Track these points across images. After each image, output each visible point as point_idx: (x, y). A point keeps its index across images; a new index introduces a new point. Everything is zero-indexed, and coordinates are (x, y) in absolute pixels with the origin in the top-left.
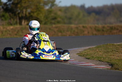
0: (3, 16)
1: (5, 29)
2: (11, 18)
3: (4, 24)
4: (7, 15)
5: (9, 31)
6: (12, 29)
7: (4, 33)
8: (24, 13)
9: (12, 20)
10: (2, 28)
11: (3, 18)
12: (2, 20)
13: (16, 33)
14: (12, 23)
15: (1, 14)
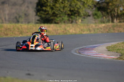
0: (96, 14)
1: (97, 27)
2: (104, 16)
3: (97, 22)
4: (99, 13)
5: (101, 29)
6: (104, 27)
7: (96, 31)
8: (116, 11)
9: (104, 18)
10: (94, 26)
11: (95, 16)
12: (95, 18)
13: (107, 30)
14: (104, 20)
15: (94, 12)
